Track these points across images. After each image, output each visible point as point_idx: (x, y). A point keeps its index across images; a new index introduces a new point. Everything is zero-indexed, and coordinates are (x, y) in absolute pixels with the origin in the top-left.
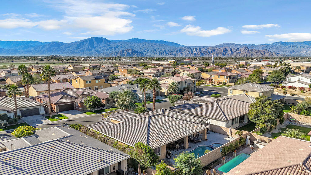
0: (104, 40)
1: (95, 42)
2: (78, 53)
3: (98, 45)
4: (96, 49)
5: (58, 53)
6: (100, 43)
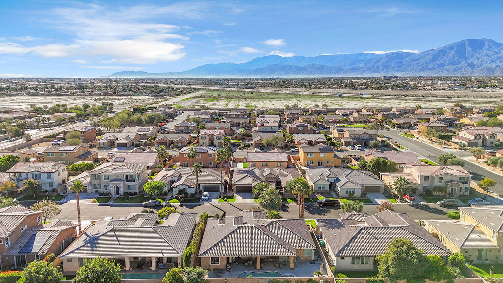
0: (488, 44)
1: (468, 49)
3: (475, 54)
4: (469, 62)
5: (398, 71)
6: (478, 50)
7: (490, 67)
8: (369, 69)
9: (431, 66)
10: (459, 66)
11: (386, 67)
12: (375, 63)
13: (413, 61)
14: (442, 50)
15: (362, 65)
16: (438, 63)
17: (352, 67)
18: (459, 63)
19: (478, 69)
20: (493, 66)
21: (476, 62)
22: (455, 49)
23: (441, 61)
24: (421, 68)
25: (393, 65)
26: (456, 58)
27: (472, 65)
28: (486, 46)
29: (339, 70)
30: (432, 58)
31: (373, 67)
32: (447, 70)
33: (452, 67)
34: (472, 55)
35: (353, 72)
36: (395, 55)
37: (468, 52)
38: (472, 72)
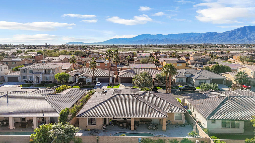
1: (248, 31)
2: (229, 41)
3: (251, 33)
4: (248, 37)
5: (211, 42)
6: (253, 31)
8: (196, 41)
9: (228, 39)
10: (243, 39)
11: (205, 40)
12: (199, 38)
13: (219, 37)
14: (234, 31)
15: (192, 39)
16: (232, 38)
17: (186, 40)
18: (243, 38)
19: (253, 41)
21: (252, 38)
22: (241, 31)
23: (234, 37)
24: (223, 40)
25: (208, 39)
26: (242, 35)
27: (250, 39)
29: (181, 41)
30: (228, 35)
31: (198, 40)
32: (237, 41)
33: (239, 40)
34: (250, 34)
35: (187, 42)
36: (209, 34)
37: (248, 32)
38: (250, 43)
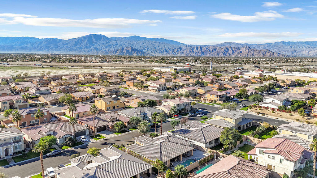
0: (103, 37)
1: (94, 40)
5: (55, 50)
6: (98, 41)
7: (106, 50)
8: (35, 48)
9: (75, 48)
10: (90, 49)
11: (47, 48)
12: (39, 44)
13: (64, 45)
14: (80, 39)
15: (29, 45)
16: (79, 46)
17: (21, 46)
19: (100, 51)
20: (107, 49)
21: (98, 47)
22: (87, 39)
24: (69, 49)
25: (52, 46)
26: (88, 44)
27: (96, 49)
28: (102, 39)
29: (11, 48)
30: (74, 43)
31: (38, 47)
33: (86, 49)
34: (96, 43)
35: (23, 50)
36: (52, 40)
